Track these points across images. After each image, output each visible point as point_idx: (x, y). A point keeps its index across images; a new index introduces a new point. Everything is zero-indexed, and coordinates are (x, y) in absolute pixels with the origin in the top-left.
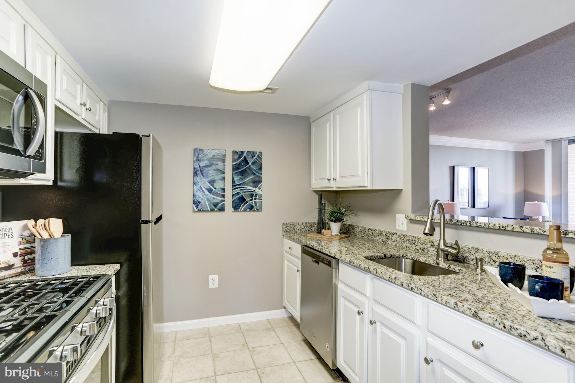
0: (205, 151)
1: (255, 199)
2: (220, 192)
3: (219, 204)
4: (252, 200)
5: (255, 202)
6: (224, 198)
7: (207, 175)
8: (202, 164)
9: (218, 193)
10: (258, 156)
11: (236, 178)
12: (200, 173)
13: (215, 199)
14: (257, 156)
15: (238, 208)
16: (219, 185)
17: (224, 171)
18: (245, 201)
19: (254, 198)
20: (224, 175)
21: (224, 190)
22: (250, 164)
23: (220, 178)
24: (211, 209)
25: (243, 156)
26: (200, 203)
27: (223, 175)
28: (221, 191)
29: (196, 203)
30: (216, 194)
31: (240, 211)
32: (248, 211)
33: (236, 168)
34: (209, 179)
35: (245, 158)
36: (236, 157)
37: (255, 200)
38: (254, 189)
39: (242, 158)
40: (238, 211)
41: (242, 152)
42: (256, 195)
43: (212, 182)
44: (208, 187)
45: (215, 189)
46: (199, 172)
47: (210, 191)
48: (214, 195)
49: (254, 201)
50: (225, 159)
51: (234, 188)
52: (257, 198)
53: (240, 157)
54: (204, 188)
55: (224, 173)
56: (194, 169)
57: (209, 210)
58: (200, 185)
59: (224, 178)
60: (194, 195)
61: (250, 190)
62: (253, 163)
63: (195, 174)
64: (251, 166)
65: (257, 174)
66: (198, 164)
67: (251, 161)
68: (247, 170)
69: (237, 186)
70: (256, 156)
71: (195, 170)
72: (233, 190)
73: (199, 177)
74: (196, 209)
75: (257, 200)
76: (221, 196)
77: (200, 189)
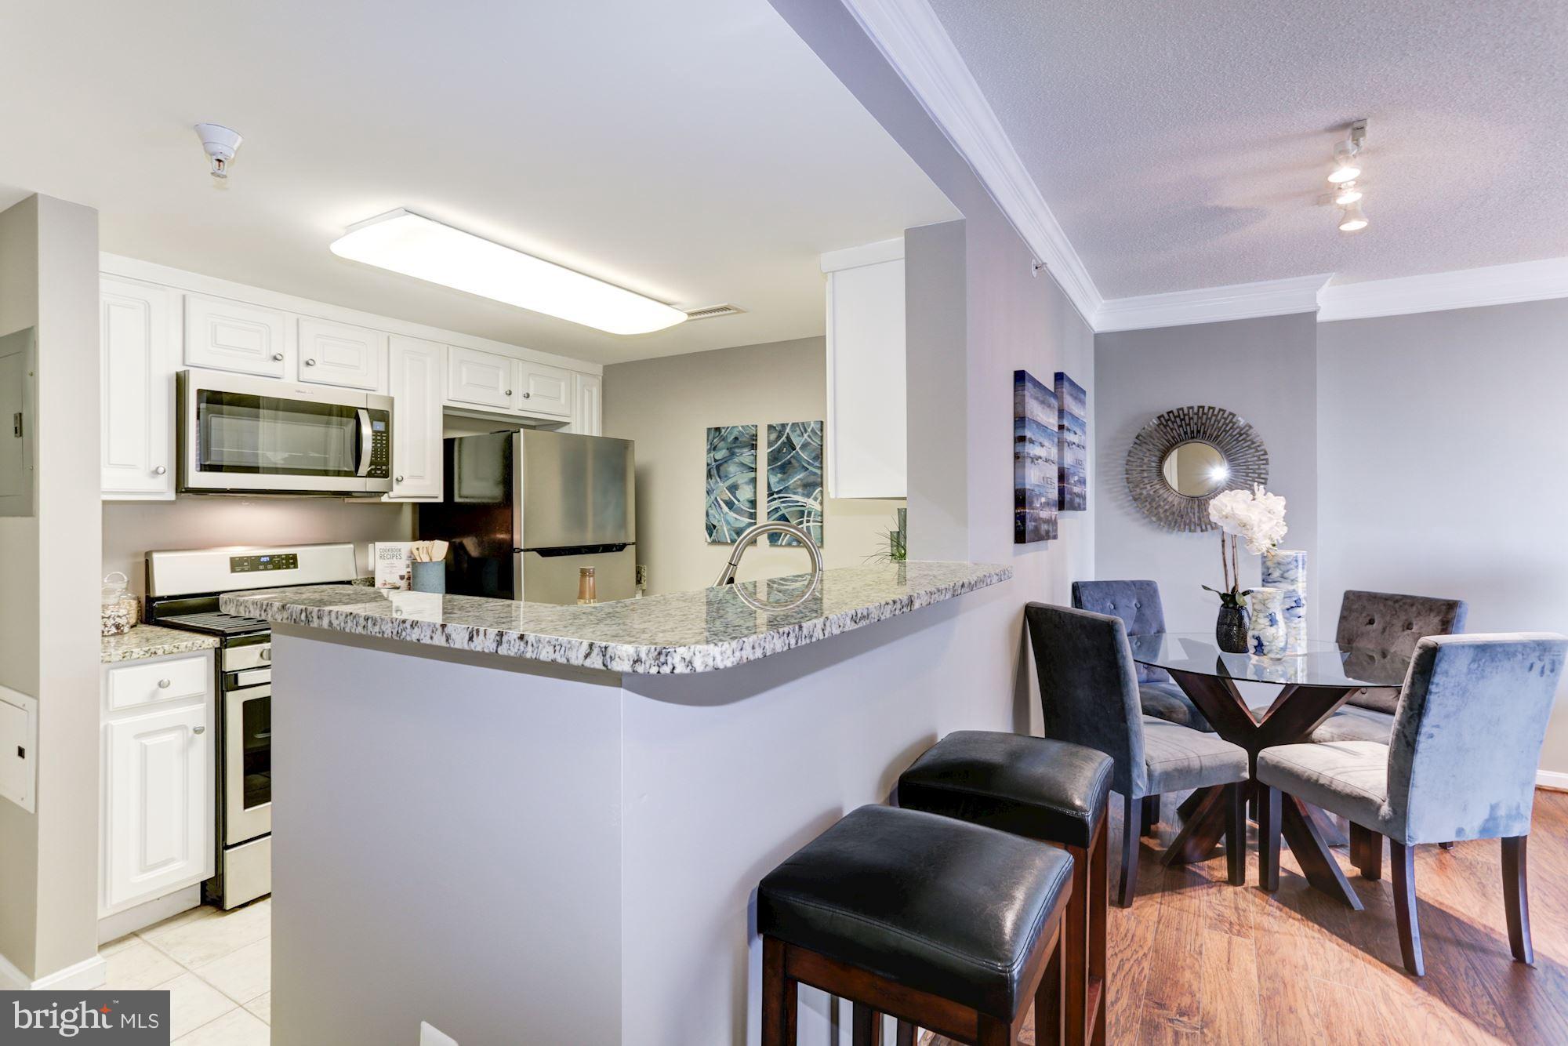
0: (723, 431)
1: (808, 521)
2: (745, 507)
3: (745, 530)
4: (801, 523)
5: (808, 528)
6: (755, 519)
7: (726, 476)
8: (719, 455)
9: (742, 510)
10: (813, 431)
11: (774, 480)
12: (715, 472)
13: (738, 522)
14: (811, 431)
15: (776, 538)
16: (745, 494)
17: (753, 466)
19: (805, 518)
20: (753, 473)
21: (753, 503)
22: (798, 448)
23: (746, 480)
24: (731, 540)
25: (786, 435)
26: (714, 527)
27: (752, 475)
28: (748, 506)
29: (711, 529)
30: (739, 512)
31: (781, 545)
32: (794, 546)
33: (773, 458)
34: (729, 483)
35: (788, 437)
36: (773, 436)
37: (808, 524)
38: (805, 500)
39: (784, 438)
40: (778, 546)
41: (784, 426)
42: (809, 514)
43: (733, 488)
44: (727, 499)
45: (739, 501)
46: (714, 472)
47: (730, 504)
48: (737, 514)
49: (805, 525)
50: (754, 442)
51: (771, 498)
52: (811, 519)
53: (779, 437)
54: (722, 500)
55: (755, 470)
56: (708, 465)
57: (729, 541)
58: (715, 496)
59: (754, 481)
60: (707, 514)
61: (798, 502)
62: (804, 446)
63: (709, 475)
64: (800, 453)
65: (811, 468)
66: (712, 455)
67: (798, 442)
68: (793, 461)
69: (775, 496)
70: (809, 430)
71: (709, 467)
72: (769, 502)
73: (713, 480)
74: (709, 540)
75: (811, 524)
76: (747, 515)
77: (715, 502)
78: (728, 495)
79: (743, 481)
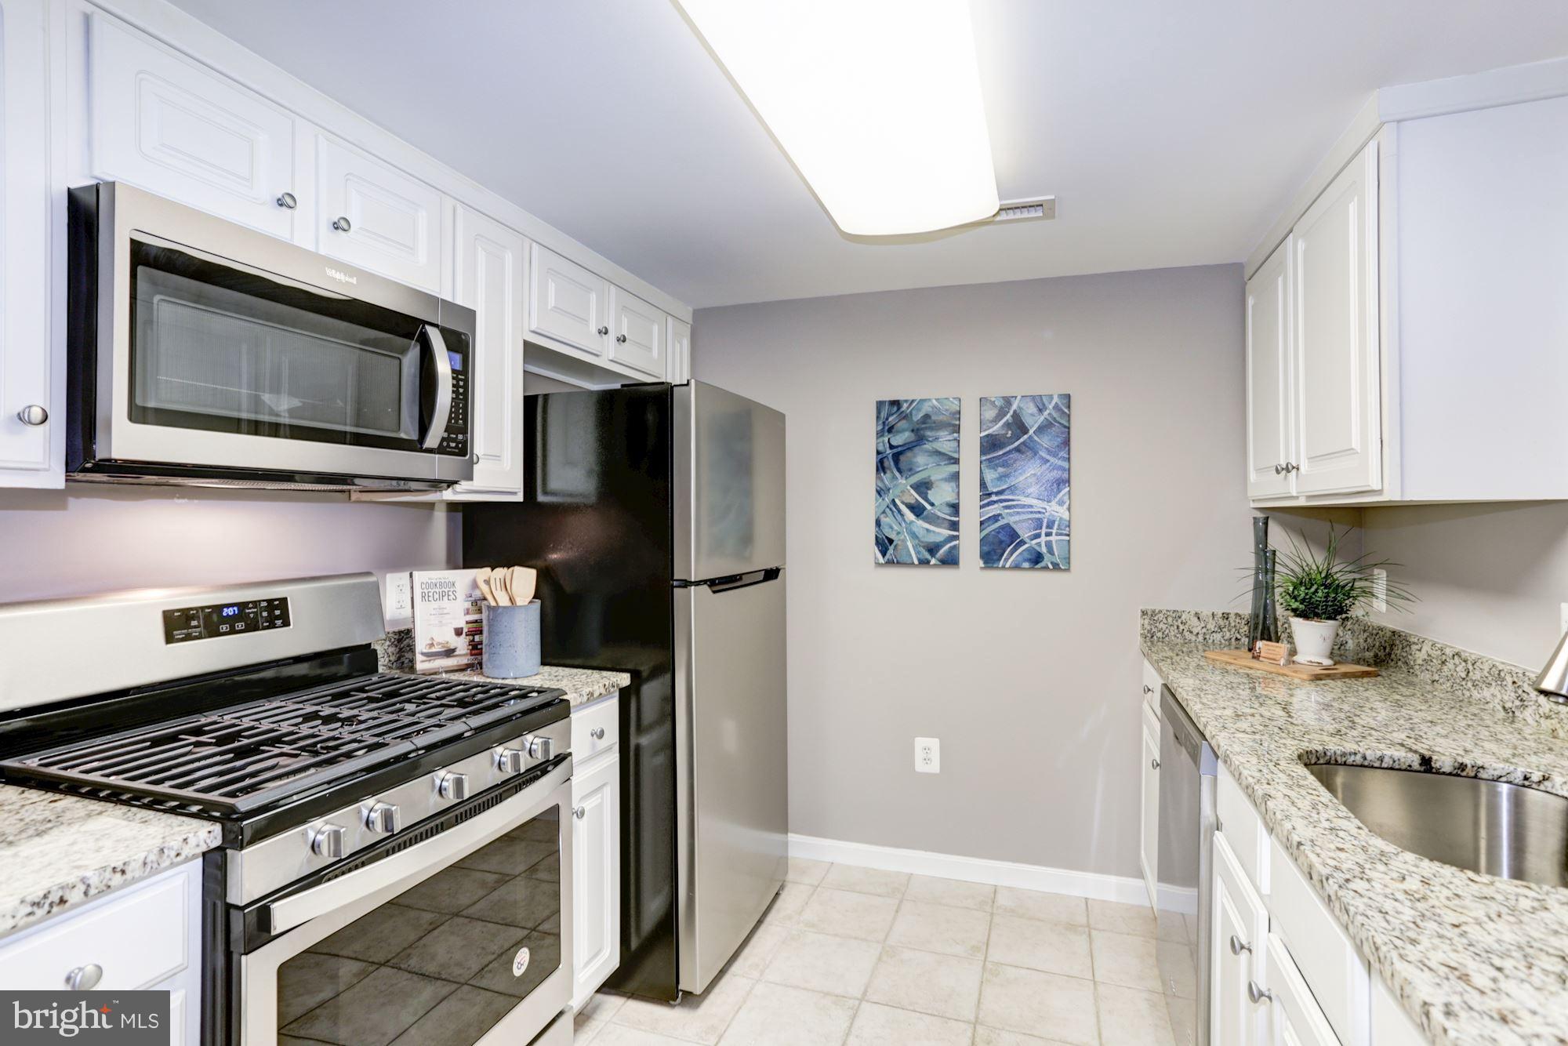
0: (905, 405)
1: (1048, 534)
2: (944, 513)
3: (943, 546)
4: (1038, 536)
5: (1049, 545)
6: (957, 529)
7: (910, 470)
8: (898, 440)
9: (938, 517)
10: (1056, 407)
11: (990, 476)
12: (892, 463)
13: (932, 534)
14: (1054, 408)
15: (995, 557)
16: (941, 495)
17: (955, 455)
18: (1018, 540)
19: (1044, 530)
20: (956, 466)
21: (955, 508)
22: (1031, 432)
23: (944, 475)
24: (919, 560)
25: (1011, 412)
26: (891, 541)
27: (953, 468)
28: (948, 512)
29: (884, 544)
30: (933, 520)
31: (1003, 567)
32: (1025, 569)
33: (990, 445)
34: (915, 479)
35: (1016, 415)
36: (990, 414)
37: (1048, 538)
38: (1045, 505)
39: (1008, 416)
40: (997, 568)
41: (1008, 401)
42: (1050, 525)
43: (923, 487)
44: (913, 502)
45: (932, 504)
46: (889, 463)
47: (917, 510)
48: (930, 523)
49: (1043, 539)
50: (957, 423)
51: (986, 501)
52: (1054, 531)
53: (1002, 413)
54: (903, 503)
55: (956, 461)
56: (878, 453)
57: (916, 562)
58: (891, 497)
59: (955, 477)
60: (878, 523)
61: (1031, 506)
62: (1041, 430)
63: (881, 467)
64: (1036, 438)
65: (1052, 460)
66: (886, 439)
67: (1033, 421)
68: (1023, 448)
69: (994, 498)
70: (1051, 407)
71: (880, 456)
72: (982, 507)
73: (889, 474)
74: (881, 560)
75: (1053, 538)
76: (946, 524)
77: (892, 506)
78: (914, 496)
79: (940, 477)
